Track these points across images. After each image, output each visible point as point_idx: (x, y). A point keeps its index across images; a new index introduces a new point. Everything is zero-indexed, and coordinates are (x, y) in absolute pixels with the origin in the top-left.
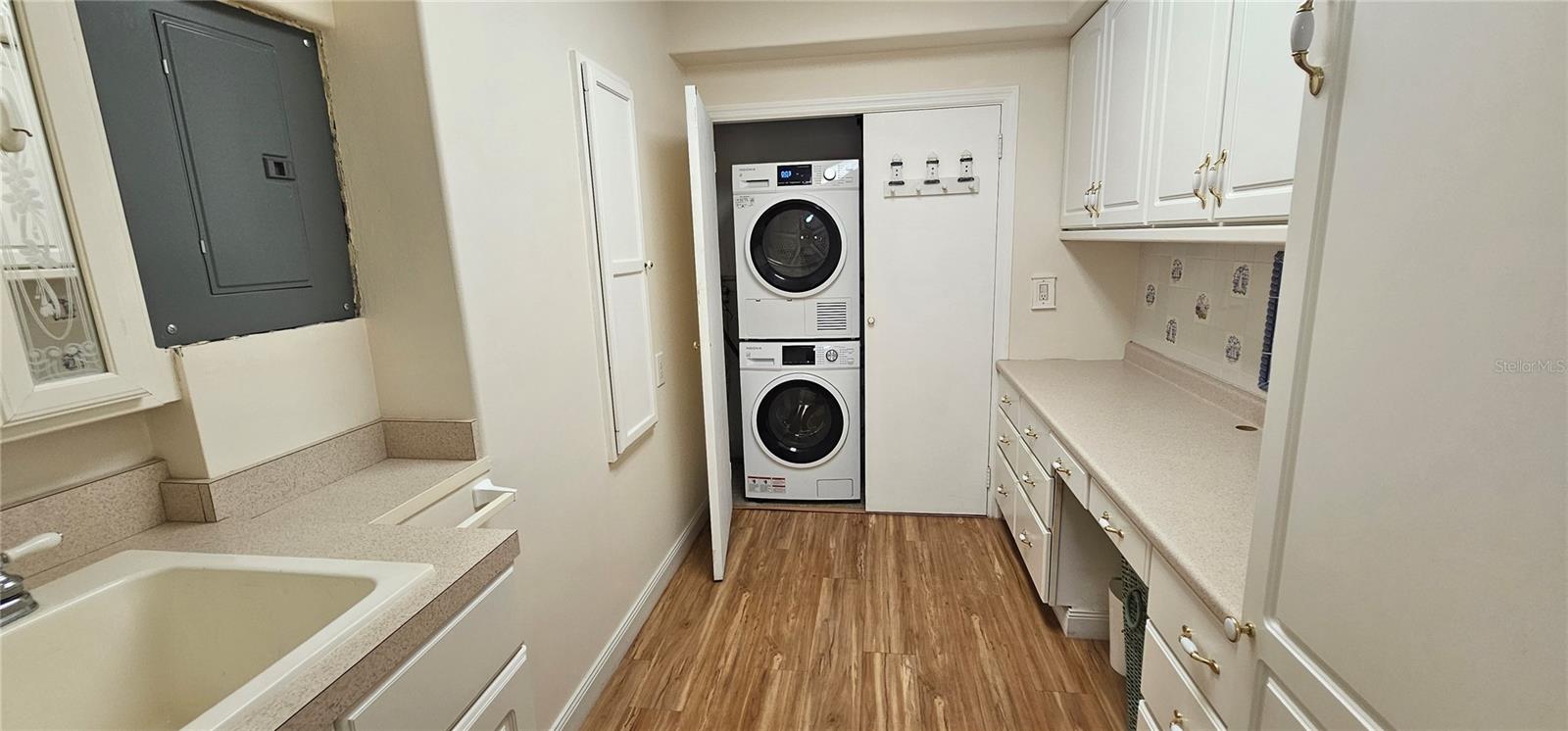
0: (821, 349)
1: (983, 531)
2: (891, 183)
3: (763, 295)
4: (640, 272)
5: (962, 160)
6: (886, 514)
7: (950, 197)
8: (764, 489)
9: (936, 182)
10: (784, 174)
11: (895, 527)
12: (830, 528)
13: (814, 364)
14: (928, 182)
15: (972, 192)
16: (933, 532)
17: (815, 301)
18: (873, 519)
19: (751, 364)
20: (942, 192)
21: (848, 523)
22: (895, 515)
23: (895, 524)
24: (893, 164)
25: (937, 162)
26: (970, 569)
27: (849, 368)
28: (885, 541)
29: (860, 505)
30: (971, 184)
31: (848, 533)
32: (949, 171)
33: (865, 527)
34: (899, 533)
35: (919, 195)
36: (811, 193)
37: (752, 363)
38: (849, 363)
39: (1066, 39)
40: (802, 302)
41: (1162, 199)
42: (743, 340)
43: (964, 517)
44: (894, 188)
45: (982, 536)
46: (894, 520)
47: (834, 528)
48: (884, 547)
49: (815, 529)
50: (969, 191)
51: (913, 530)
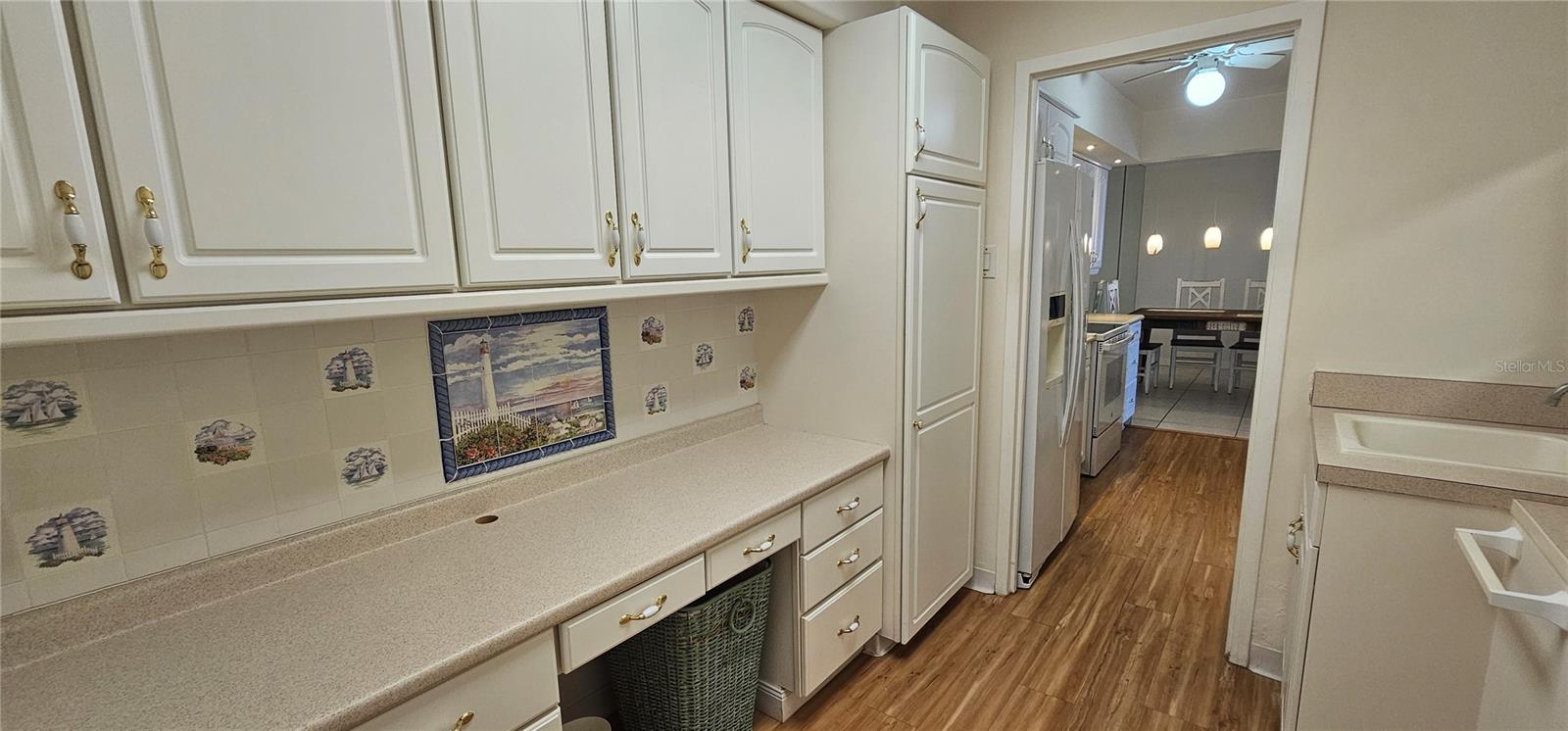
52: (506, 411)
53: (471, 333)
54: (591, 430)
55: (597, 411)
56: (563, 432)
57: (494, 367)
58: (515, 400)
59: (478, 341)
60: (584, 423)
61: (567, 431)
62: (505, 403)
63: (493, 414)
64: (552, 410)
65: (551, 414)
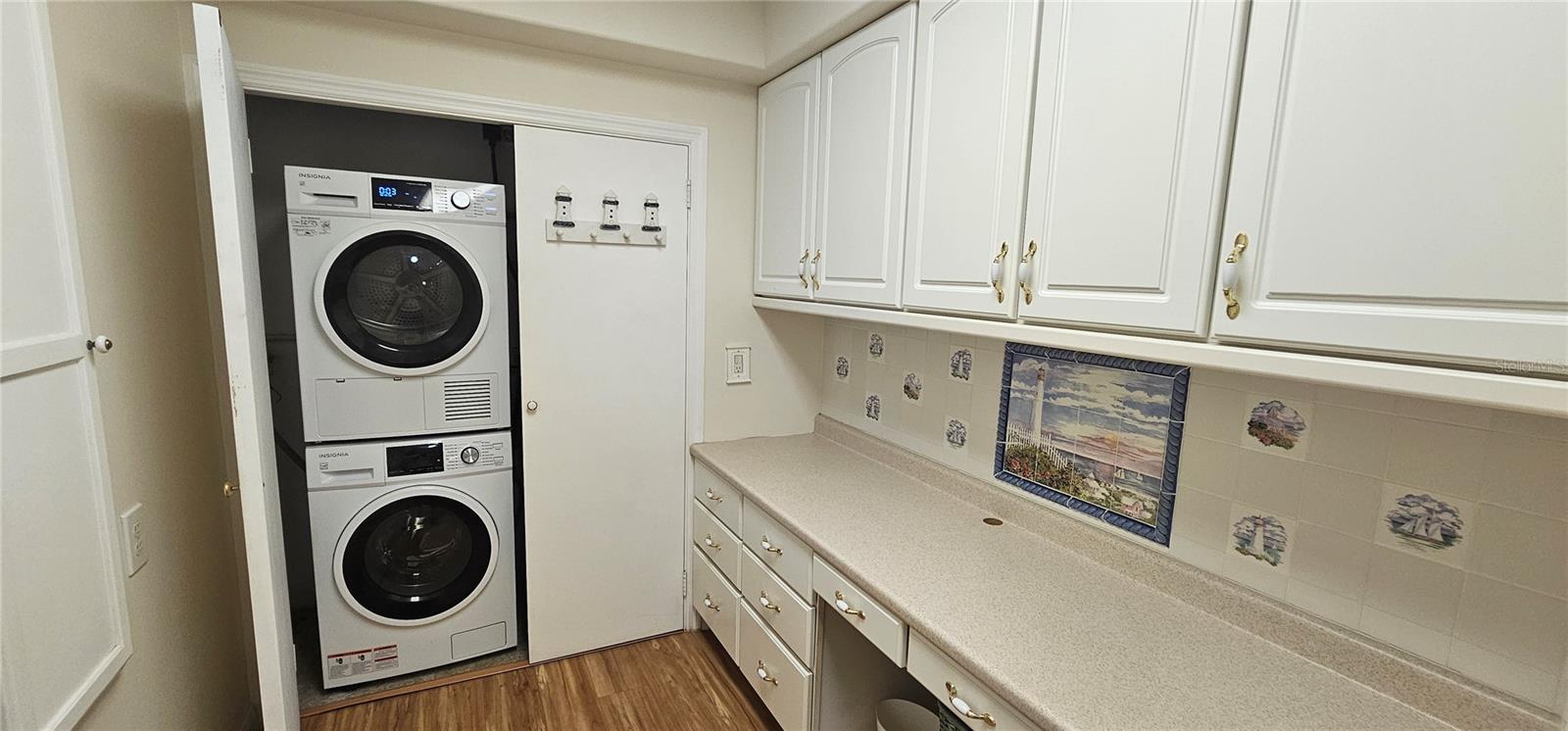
0: (452, 448)
1: (685, 654)
2: (556, 223)
3: (347, 371)
4: (76, 361)
5: (646, 205)
6: (559, 660)
7: (632, 248)
8: (357, 668)
9: (616, 227)
10: (384, 192)
11: (577, 678)
12: (482, 709)
13: (442, 470)
14: (605, 227)
15: (659, 244)
16: (628, 672)
17: (440, 381)
18: (542, 672)
19: (328, 480)
20: (623, 241)
21: (508, 692)
22: (569, 658)
23: (573, 670)
24: (559, 198)
25: (617, 203)
26: (689, 719)
27: (496, 471)
28: (569, 708)
29: (518, 654)
30: (659, 234)
31: (512, 711)
32: (630, 216)
33: (535, 691)
34: (585, 687)
35: (594, 242)
36: (429, 224)
37: (331, 478)
38: (496, 464)
39: (755, 87)
40: (419, 382)
41: (923, 282)
42: (313, 444)
43: (657, 637)
44: (561, 230)
45: (687, 662)
46: (571, 665)
47: (488, 707)
48: (571, 718)
49: (458, 718)
50: (655, 243)
51: (602, 678)
52: (1047, 442)
53: (1034, 358)
54: (1135, 514)
55: (1148, 497)
56: (1098, 495)
57: (1046, 396)
58: (1057, 435)
59: (1037, 367)
60: (1125, 500)
61: (1103, 497)
62: (1047, 434)
63: (1036, 439)
64: (1091, 464)
65: (1089, 468)
